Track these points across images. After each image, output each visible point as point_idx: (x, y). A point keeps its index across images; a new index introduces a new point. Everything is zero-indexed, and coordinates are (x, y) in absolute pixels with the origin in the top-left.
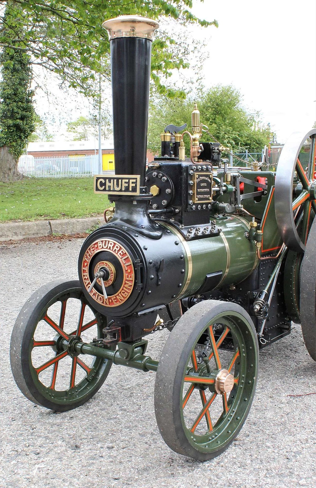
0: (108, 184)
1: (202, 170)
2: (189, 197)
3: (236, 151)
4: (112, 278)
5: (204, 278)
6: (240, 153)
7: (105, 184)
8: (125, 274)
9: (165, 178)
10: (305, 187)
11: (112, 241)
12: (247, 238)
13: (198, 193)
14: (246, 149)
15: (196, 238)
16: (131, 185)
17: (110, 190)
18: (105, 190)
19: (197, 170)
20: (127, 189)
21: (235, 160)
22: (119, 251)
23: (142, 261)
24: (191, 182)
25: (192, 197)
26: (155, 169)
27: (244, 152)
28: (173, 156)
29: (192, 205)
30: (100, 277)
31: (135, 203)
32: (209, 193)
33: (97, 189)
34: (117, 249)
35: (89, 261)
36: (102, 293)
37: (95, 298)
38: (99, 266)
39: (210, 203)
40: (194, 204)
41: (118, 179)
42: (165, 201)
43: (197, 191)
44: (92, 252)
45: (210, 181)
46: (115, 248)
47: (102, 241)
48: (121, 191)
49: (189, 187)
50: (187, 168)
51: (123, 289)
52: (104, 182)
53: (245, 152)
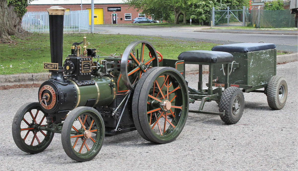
0: (48, 66)
1: (86, 60)
2: (80, 70)
3: (218, 8)
4: (48, 99)
5: (87, 100)
6: (222, 10)
7: (47, 66)
8: (53, 98)
9: (71, 63)
10: (138, 65)
11: (49, 86)
12: (109, 86)
13: (84, 69)
14: (228, 6)
15: (83, 85)
16: (56, 67)
17: (49, 68)
18: (47, 68)
19: (83, 60)
20: (54, 68)
21: (217, 17)
22: (51, 89)
23: (58, 93)
24: (81, 65)
25: (81, 70)
26: (68, 60)
27: (225, 9)
28: (76, 55)
29: (81, 73)
30: (44, 98)
31: (58, 73)
32: (90, 69)
33: (45, 68)
34: (50, 89)
35: (41, 93)
36: (45, 104)
37: (43, 107)
38: (44, 95)
39: (90, 72)
40: (82, 73)
41: (51, 64)
42: (71, 72)
43: (83, 68)
44: (42, 90)
45: (89, 64)
46: (50, 88)
47: (46, 86)
48: (52, 68)
49: (79, 66)
50: (79, 59)
51: (52, 103)
52: (47, 65)
53: (227, 9)
